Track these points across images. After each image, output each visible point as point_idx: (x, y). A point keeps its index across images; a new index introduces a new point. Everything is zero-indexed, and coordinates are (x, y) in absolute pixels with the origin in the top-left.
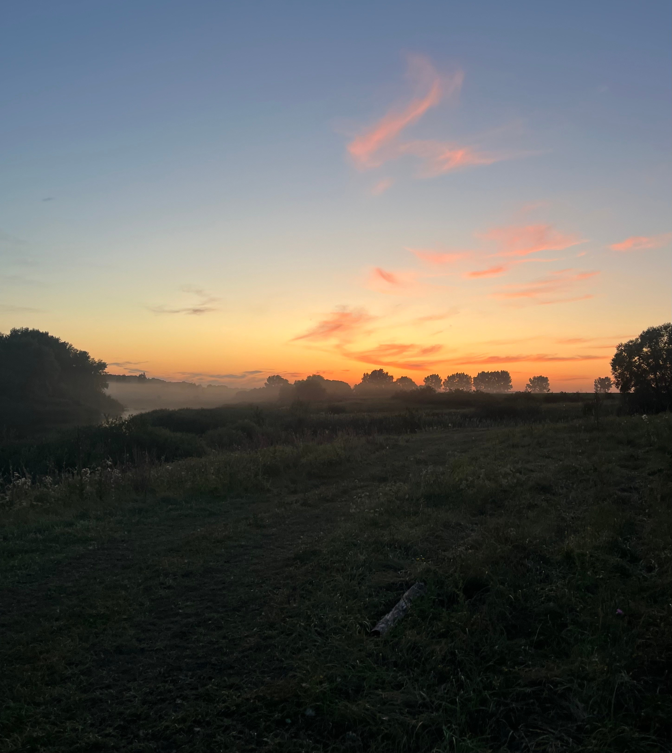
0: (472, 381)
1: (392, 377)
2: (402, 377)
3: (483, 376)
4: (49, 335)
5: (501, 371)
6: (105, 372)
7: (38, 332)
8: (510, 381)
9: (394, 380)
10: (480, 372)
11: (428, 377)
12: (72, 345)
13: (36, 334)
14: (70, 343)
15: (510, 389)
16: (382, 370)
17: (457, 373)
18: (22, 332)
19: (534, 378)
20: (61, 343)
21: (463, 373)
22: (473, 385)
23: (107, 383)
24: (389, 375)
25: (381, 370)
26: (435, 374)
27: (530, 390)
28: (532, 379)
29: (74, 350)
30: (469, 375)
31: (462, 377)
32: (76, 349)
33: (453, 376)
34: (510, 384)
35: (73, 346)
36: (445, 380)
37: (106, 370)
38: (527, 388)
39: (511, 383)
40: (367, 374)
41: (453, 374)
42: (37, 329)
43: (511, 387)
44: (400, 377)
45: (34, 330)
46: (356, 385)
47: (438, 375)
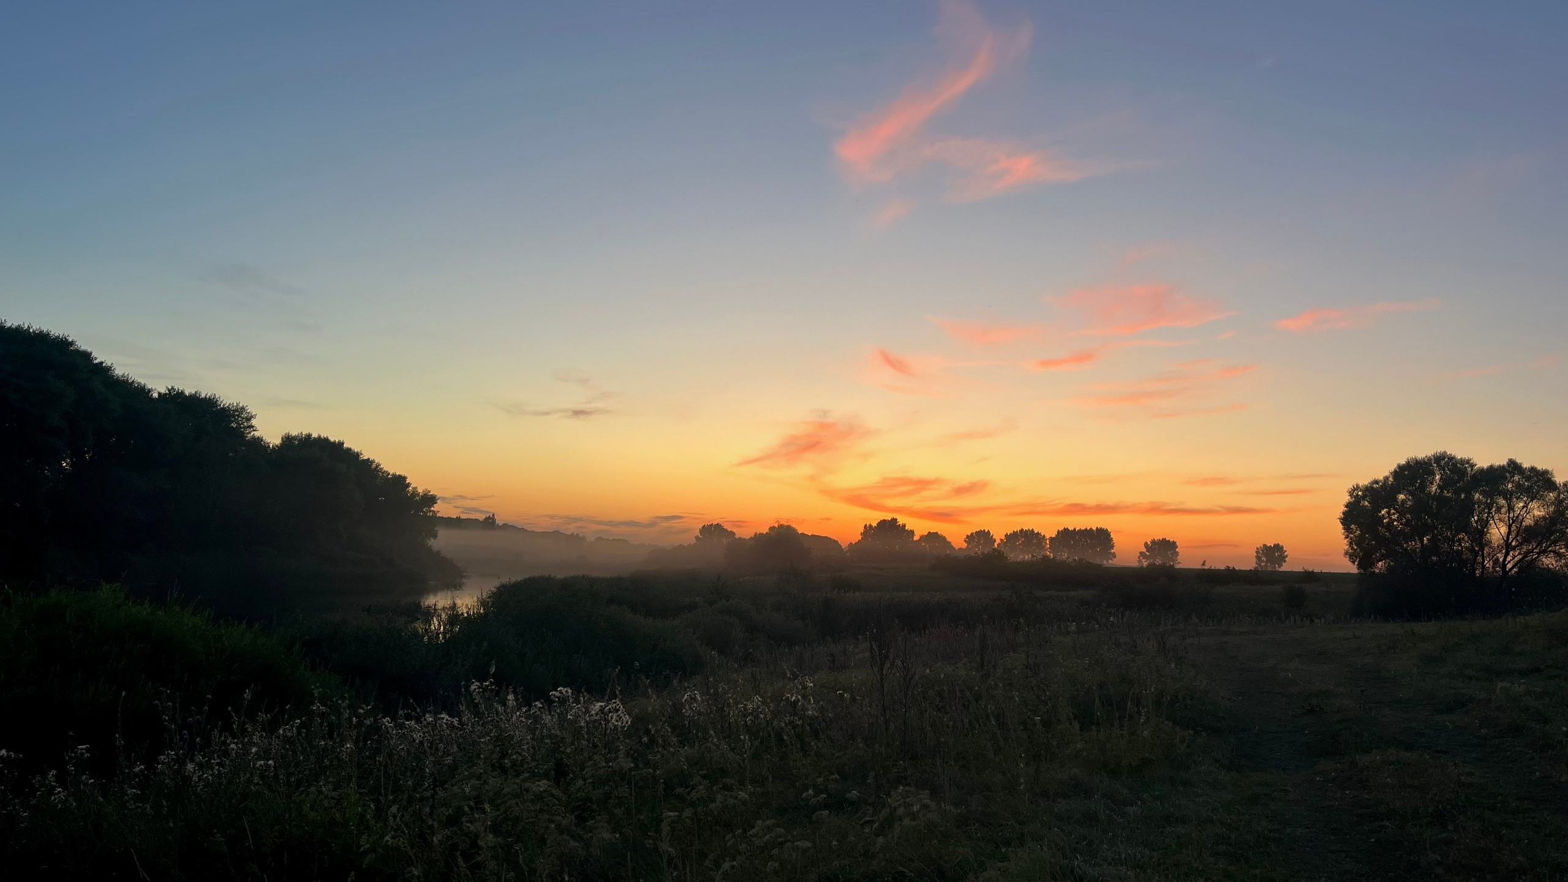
0: (1047, 544)
1: (912, 532)
2: (929, 533)
3: (1066, 535)
4: (345, 446)
5: (1097, 528)
6: (434, 511)
7: (326, 440)
8: (1112, 547)
9: (916, 538)
10: (1061, 529)
11: (972, 534)
12: (379, 465)
13: (323, 444)
14: (376, 462)
15: (1112, 560)
16: (896, 519)
17: (1022, 529)
18: (300, 440)
19: (1153, 542)
20: (363, 460)
21: (1032, 529)
22: (1049, 550)
23: (436, 529)
24: (906, 528)
25: (894, 520)
26: (984, 530)
27: (1145, 562)
28: (1149, 543)
29: (383, 473)
30: (1042, 534)
31: (1029, 537)
32: (387, 472)
33: (1015, 534)
34: (1112, 551)
35: (382, 466)
36: (1001, 540)
37: (435, 508)
38: (1141, 558)
39: (1114, 548)
40: (870, 525)
41: (1014, 531)
42: (326, 436)
43: (1114, 555)
44: (926, 534)
45: (319, 437)
46: (851, 543)
47: (988, 531)
